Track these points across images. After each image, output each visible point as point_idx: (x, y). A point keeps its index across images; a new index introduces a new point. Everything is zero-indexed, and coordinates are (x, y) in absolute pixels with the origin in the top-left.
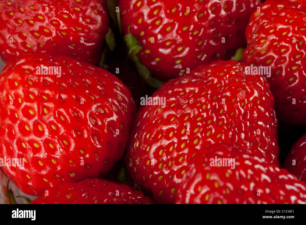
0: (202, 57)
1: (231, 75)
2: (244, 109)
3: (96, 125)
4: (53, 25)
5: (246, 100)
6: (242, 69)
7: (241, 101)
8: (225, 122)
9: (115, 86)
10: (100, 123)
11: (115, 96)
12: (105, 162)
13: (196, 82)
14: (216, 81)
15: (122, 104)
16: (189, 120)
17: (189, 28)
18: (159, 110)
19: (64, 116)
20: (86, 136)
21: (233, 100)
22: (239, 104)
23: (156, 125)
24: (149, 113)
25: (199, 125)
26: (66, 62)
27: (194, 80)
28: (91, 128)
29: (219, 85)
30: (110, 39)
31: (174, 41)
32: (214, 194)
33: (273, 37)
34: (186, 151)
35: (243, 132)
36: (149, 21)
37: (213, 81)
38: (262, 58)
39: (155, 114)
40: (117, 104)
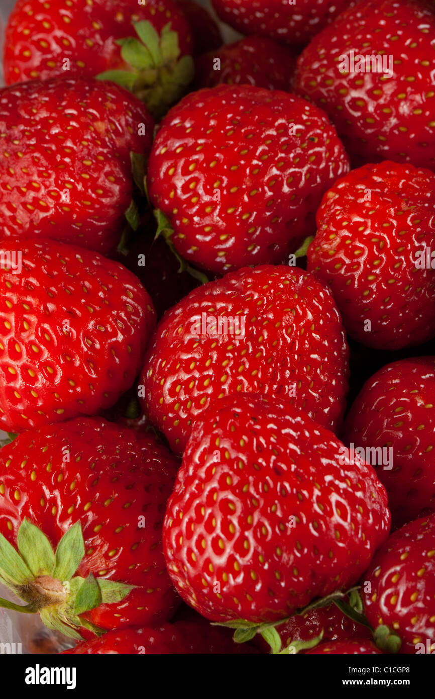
0: (254, 249)
1: (277, 289)
2: (290, 337)
3: (92, 348)
4: (52, 197)
5: (294, 325)
6: (295, 279)
7: (287, 327)
8: (264, 355)
9: (125, 292)
10: (98, 346)
11: (123, 306)
12: (106, 395)
13: (231, 295)
14: (256, 297)
15: (133, 317)
16: (217, 348)
17: (236, 211)
18: (180, 330)
19: (50, 335)
20: (77, 363)
21: (277, 325)
22: (284, 330)
23: (175, 351)
24: (168, 331)
25: (229, 357)
26: (60, 256)
27: (230, 292)
28: (85, 352)
29: (259, 303)
30: (131, 216)
31: (215, 228)
32: (222, 469)
33: (346, 233)
34: (210, 391)
35: (288, 368)
36: (184, 197)
37: (252, 296)
38: (328, 261)
39: (174, 335)
40: (125, 318)
